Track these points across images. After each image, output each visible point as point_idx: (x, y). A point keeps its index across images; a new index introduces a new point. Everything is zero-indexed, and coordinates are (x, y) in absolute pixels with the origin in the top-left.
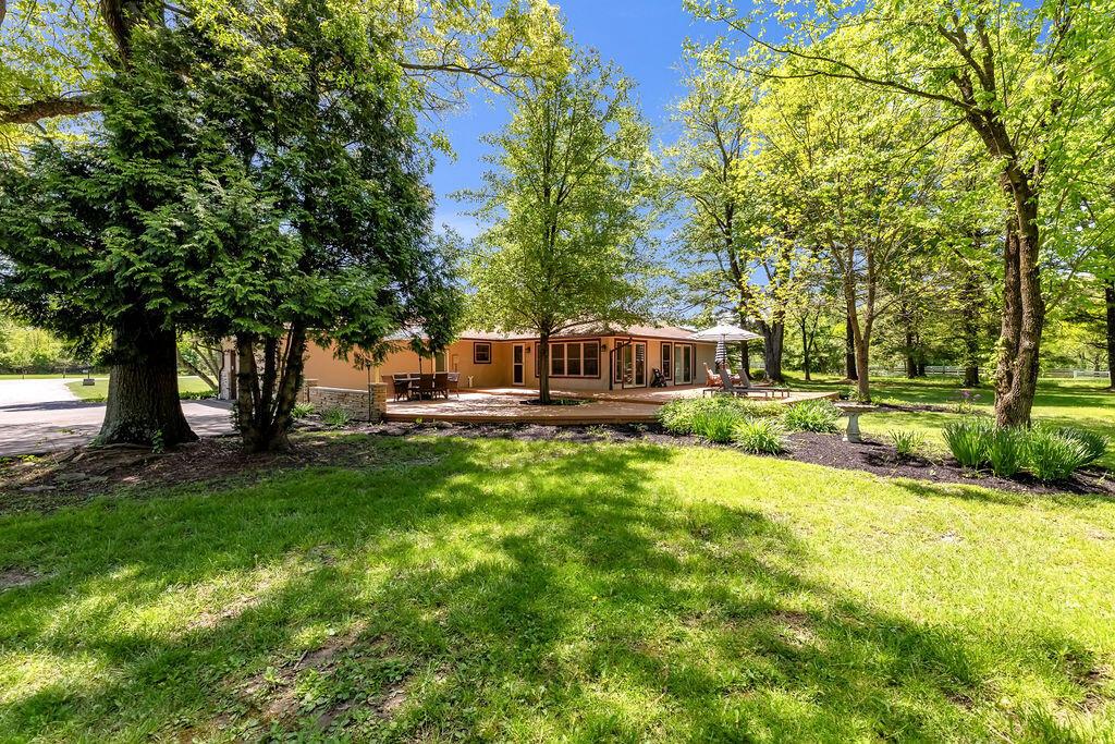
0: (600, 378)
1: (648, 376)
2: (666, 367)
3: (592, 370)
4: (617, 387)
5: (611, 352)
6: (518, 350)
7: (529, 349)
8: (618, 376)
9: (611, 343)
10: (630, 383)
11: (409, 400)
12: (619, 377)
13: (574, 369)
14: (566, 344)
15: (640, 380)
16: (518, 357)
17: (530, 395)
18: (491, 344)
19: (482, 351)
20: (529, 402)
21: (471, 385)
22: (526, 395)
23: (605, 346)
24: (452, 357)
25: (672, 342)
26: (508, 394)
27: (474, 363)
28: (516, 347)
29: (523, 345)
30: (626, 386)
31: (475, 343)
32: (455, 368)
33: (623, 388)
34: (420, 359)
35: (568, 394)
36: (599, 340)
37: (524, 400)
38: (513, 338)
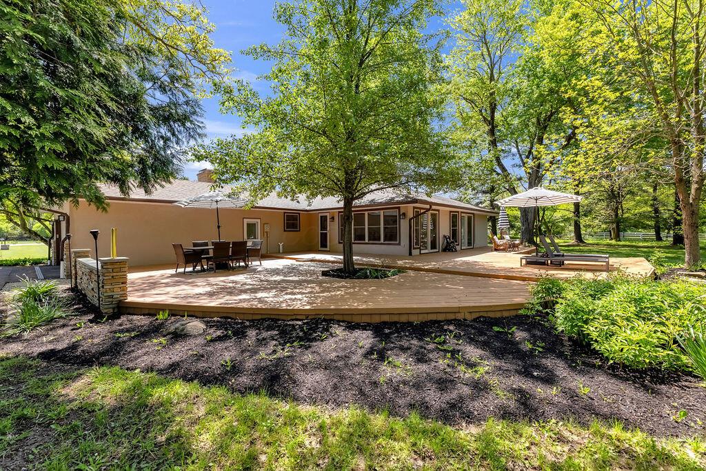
0: (399, 244)
1: (441, 242)
2: (454, 233)
3: (392, 236)
4: (416, 252)
5: (410, 220)
6: (324, 220)
7: (333, 218)
8: (415, 243)
9: (410, 210)
10: (426, 249)
11: (203, 270)
12: (417, 244)
13: (374, 237)
14: (366, 213)
15: (434, 246)
16: (324, 227)
17: (333, 262)
18: (299, 214)
19: (292, 220)
20: (332, 271)
21: (281, 251)
22: (329, 262)
23: (404, 214)
24: (263, 225)
25: (458, 212)
26: (312, 261)
27: (285, 231)
28: (321, 217)
29: (328, 214)
30: (422, 252)
31: (285, 213)
32: (265, 235)
33: (420, 253)
34: (219, 227)
35: (371, 261)
36: (399, 208)
37: (326, 269)
38: (319, 208)
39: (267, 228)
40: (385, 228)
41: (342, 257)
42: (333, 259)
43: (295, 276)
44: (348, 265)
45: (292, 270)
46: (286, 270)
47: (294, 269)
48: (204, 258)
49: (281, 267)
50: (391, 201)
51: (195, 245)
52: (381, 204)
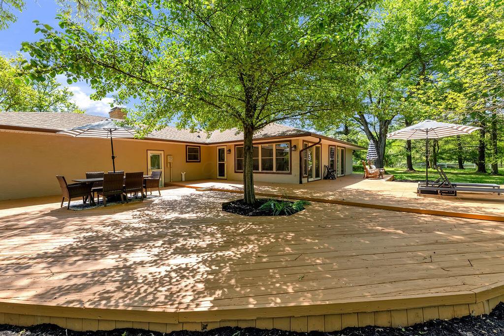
0: (290, 173)
1: (323, 171)
2: (332, 163)
3: (284, 166)
4: (305, 181)
5: (301, 152)
6: (221, 152)
7: (230, 150)
9: (299, 142)
10: (312, 178)
12: (305, 173)
13: (268, 167)
14: (260, 146)
15: (317, 176)
16: (221, 158)
17: (232, 192)
18: (200, 146)
19: (193, 152)
20: (233, 202)
21: (183, 179)
22: (228, 191)
23: (295, 146)
24: (166, 157)
25: (335, 146)
26: (211, 190)
27: (187, 162)
28: (219, 150)
29: (225, 147)
30: (310, 180)
31: (187, 146)
32: (169, 166)
33: (308, 182)
34: (113, 158)
35: (268, 191)
36: (290, 141)
37: (226, 201)
38: (218, 141)
39: (170, 160)
40: (277, 159)
41: (241, 186)
42: (231, 188)
43: (192, 211)
44: (249, 196)
45: (190, 203)
46: (184, 203)
47: (193, 200)
48: (94, 191)
49: (179, 199)
50: (283, 135)
51: (88, 176)
52: (274, 137)
